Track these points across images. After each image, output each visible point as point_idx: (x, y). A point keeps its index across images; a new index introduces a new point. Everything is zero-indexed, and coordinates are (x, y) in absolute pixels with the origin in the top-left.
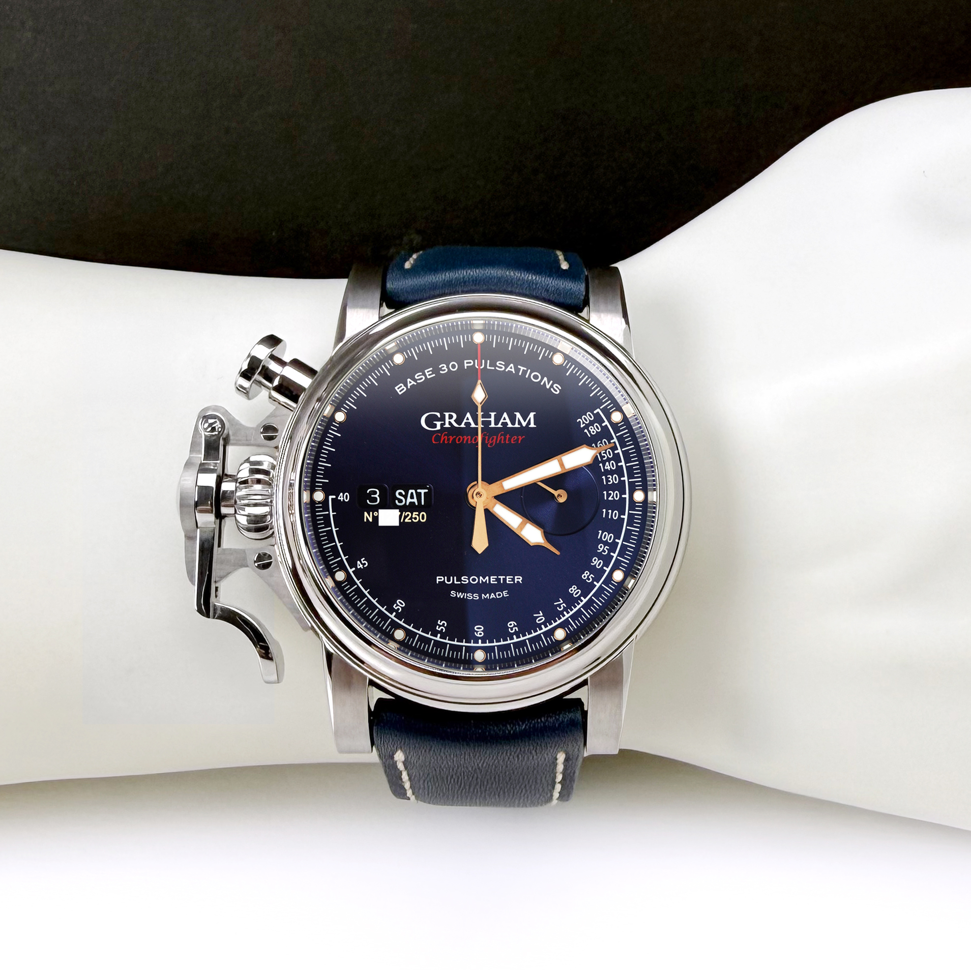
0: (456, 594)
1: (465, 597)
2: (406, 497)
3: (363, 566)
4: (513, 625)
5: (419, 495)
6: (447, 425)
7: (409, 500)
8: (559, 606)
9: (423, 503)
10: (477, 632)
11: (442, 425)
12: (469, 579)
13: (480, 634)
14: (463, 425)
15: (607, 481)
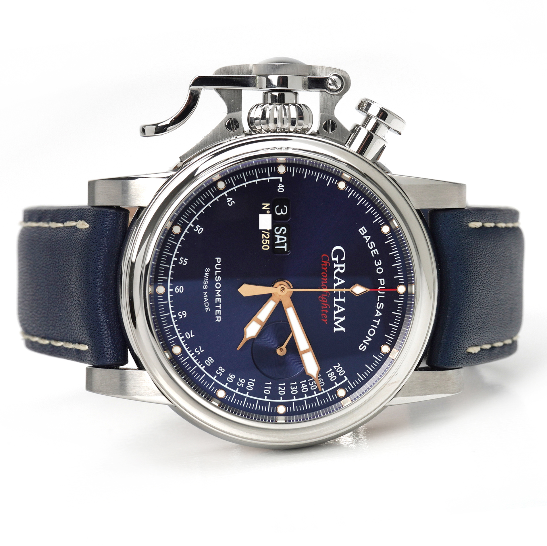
0: (207, 272)
1: (205, 279)
2: (281, 234)
3: (228, 202)
4: (184, 315)
5: (282, 244)
6: (335, 266)
7: (279, 237)
8: (199, 350)
9: (276, 247)
10: (179, 288)
11: (335, 262)
12: (219, 282)
13: (177, 290)
14: (335, 277)
15: (293, 386)
